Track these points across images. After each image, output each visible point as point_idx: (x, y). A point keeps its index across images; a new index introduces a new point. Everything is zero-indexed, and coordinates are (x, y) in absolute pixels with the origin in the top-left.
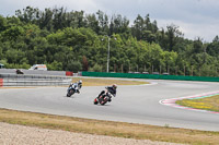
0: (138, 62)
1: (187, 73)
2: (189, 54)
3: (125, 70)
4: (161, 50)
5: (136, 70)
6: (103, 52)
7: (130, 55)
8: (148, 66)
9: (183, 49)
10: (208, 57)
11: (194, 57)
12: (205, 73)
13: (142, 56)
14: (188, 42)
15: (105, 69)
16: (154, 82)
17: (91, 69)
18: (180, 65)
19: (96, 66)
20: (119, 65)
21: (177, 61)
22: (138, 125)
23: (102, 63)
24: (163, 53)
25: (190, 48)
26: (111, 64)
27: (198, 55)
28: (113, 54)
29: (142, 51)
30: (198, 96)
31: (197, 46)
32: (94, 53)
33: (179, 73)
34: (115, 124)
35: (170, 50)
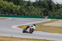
0: (4, 10)
2: (25, 7)
4: (14, 5)
5: (3, 13)
7: (1, 7)
8: (8, 12)
9: (23, 5)
11: (27, 8)
12: (32, 14)
16: (10, 18)
21: (20, 10)
24: (15, 6)
25: (26, 4)
29: (6, 5)
31: (29, 3)
33: (21, 15)
35: (17, 5)
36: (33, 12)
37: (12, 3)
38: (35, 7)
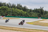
0: (18, 14)
1: (28, 17)
3: (15, 16)
4: (23, 11)
6: (10, 12)
7: (16, 12)
8: (20, 15)
9: (27, 11)
10: (33, 13)
11: (30, 13)
12: (32, 16)
13: (19, 13)
14: (29, 10)
15: (10, 15)
17: (7, 16)
18: (27, 15)
19: (9, 15)
20: (13, 15)
21: (26, 14)
22: (18, 28)
23: (10, 14)
24: (23, 12)
25: (29, 11)
26: (12, 14)
27: (31, 12)
28: (12, 12)
29: (19, 11)
30: (31, 21)
31: (31, 10)
32: (8, 12)
33: (27, 16)
34: (13, 28)
35: (25, 11)
36: (33, 15)
37: (22, 10)
38: (34, 12)
